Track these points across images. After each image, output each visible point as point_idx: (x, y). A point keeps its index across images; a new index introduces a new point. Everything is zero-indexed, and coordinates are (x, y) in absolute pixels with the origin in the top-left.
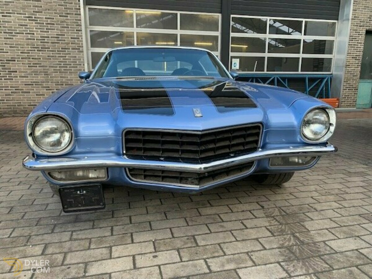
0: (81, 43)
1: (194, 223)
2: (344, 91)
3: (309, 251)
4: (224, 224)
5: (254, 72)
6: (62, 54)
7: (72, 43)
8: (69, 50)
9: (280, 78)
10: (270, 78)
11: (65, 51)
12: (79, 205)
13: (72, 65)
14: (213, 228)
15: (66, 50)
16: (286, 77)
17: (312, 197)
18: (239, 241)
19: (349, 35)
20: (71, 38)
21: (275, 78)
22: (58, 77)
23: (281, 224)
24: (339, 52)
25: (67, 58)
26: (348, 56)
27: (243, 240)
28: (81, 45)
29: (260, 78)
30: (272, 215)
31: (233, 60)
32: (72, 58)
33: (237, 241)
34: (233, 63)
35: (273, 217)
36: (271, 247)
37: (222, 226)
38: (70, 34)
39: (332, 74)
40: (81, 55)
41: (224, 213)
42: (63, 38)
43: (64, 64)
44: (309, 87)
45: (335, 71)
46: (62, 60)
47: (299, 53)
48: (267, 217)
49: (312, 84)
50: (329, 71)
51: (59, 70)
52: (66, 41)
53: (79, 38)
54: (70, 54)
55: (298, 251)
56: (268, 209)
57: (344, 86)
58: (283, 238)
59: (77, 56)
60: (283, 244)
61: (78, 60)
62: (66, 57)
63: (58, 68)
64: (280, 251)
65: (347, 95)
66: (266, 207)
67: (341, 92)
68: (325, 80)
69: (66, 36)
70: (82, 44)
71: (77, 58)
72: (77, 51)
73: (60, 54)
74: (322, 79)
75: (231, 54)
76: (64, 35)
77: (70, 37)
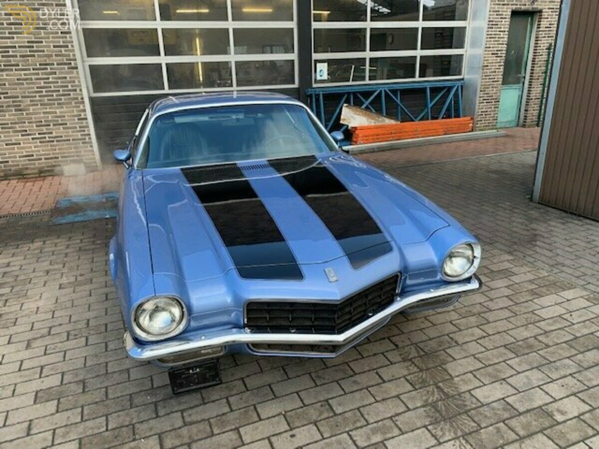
0: (71, 54)
1: (323, 381)
2: (481, 104)
3: (454, 407)
4: (357, 378)
5: (350, 83)
6: (42, 74)
7: (56, 55)
8: (52, 67)
9: (390, 90)
10: (375, 91)
11: (47, 69)
13: (61, 92)
14: (347, 385)
15: (48, 67)
16: (398, 88)
17: (451, 322)
18: (379, 401)
19: (487, 19)
20: (54, 47)
21: (381, 91)
22: (40, 113)
23: (421, 370)
24: (474, 45)
25: (51, 80)
26: (487, 52)
27: (383, 400)
28: (72, 57)
29: (359, 92)
30: (410, 358)
31: (318, 65)
32: (59, 81)
33: (377, 401)
34: (318, 70)
35: (410, 360)
36: (415, 407)
37: (355, 382)
38: (51, 40)
39: (463, 79)
40: (75, 75)
41: (353, 361)
42: (41, 47)
43: (46, 92)
44: (432, 100)
45: (468, 74)
46: (42, 84)
47: (415, 49)
48: (404, 360)
50: (460, 74)
51: (40, 101)
52: (46, 53)
53: (67, 46)
54: (55, 73)
55: (443, 408)
56: (403, 347)
57: (480, 97)
58: (425, 392)
59: (68, 76)
60: (427, 400)
61: (70, 82)
62: (48, 78)
63: (38, 98)
64: (425, 411)
65: (484, 110)
66: (400, 345)
67: (477, 107)
68: (454, 89)
69: (44, 44)
70: (74, 55)
71: (68, 79)
72: (66, 67)
73: (38, 74)
74: (449, 89)
75: (315, 56)
76: (42, 42)
77: (52, 45)
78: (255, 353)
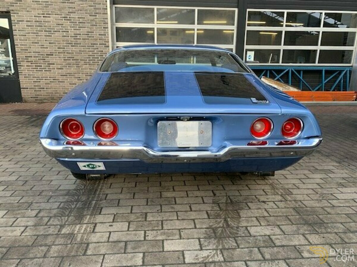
0: (107, 39)
3: (229, 233)
4: (175, 206)
5: (269, 64)
6: (92, 49)
7: (100, 39)
8: (97, 45)
9: (295, 70)
10: (284, 70)
11: (94, 46)
13: (99, 59)
14: (164, 208)
15: (95, 45)
16: (301, 69)
17: (263, 190)
18: (180, 220)
20: (99, 35)
21: (289, 70)
22: (88, 69)
23: (221, 210)
25: (95, 52)
27: (183, 219)
28: (107, 41)
29: (274, 70)
30: (218, 202)
31: (248, 52)
32: (99, 53)
33: (178, 219)
34: (248, 55)
35: (218, 204)
36: (201, 227)
37: (173, 208)
38: (98, 31)
39: (351, 66)
40: (107, 50)
41: (180, 197)
42: (93, 35)
43: (92, 58)
44: (326, 79)
45: (355, 63)
46: (91, 54)
47: (317, 45)
48: (214, 203)
49: (329, 77)
50: (349, 63)
51: (89, 62)
52: (95, 38)
53: (105, 35)
54: (98, 49)
55: (220, 231)
56: (218, 197)
58: (215, 221)
59: (104, 50)
61: (104, 54)
62: (94, 51)
63: (88, 61)
64: (206, 231)
66: (217, 195)
68: (344, 72)
69: (94, 33)
70: (108, 40)
71: (104, 52)
72: (104, 46)
73: (89, 49)
74: (341, 71)
75: (246, 47)
76: (93, 32)
77: (98, 34)
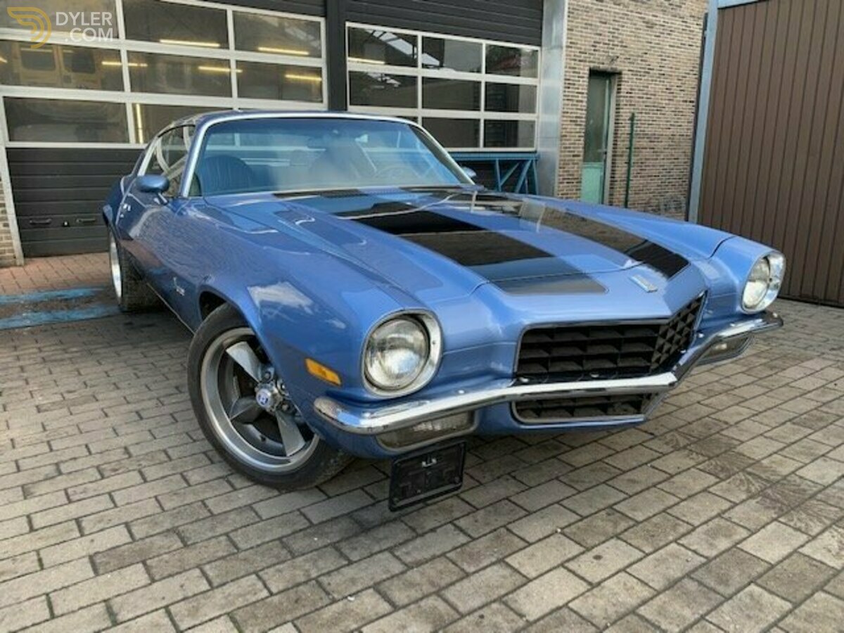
1: (584, 485)
2: (561, 185)
3: (791, 493)
4: (631, 476)
12: (419, 491)
14: (623, 487)
17: (699, 403)
18: (686, 499)
19: (563, 78)
23: (710, 458)
24: (548, 108)
26: (565, 119)
30: (681, 446)
33: (683, 500)
35: (685, 448)
36: (740, 500)
37: (631, 481)
39: (535, 152)
41: (607, 457)
44: (502, 177)
47: (478, 109)
48: (677, 449)
49: (507, 172)
50: (532, 146)
55: (779, 496)
56: (662, 435)
57: (560, 176)
58: (738, 481)
64: (757, 502)
65: (565, 192)
66: (657, 433)
67: (556, 188)
68: (528, 165)
74: (523, 162)
75: (352, 111)
78: (523, 427)
